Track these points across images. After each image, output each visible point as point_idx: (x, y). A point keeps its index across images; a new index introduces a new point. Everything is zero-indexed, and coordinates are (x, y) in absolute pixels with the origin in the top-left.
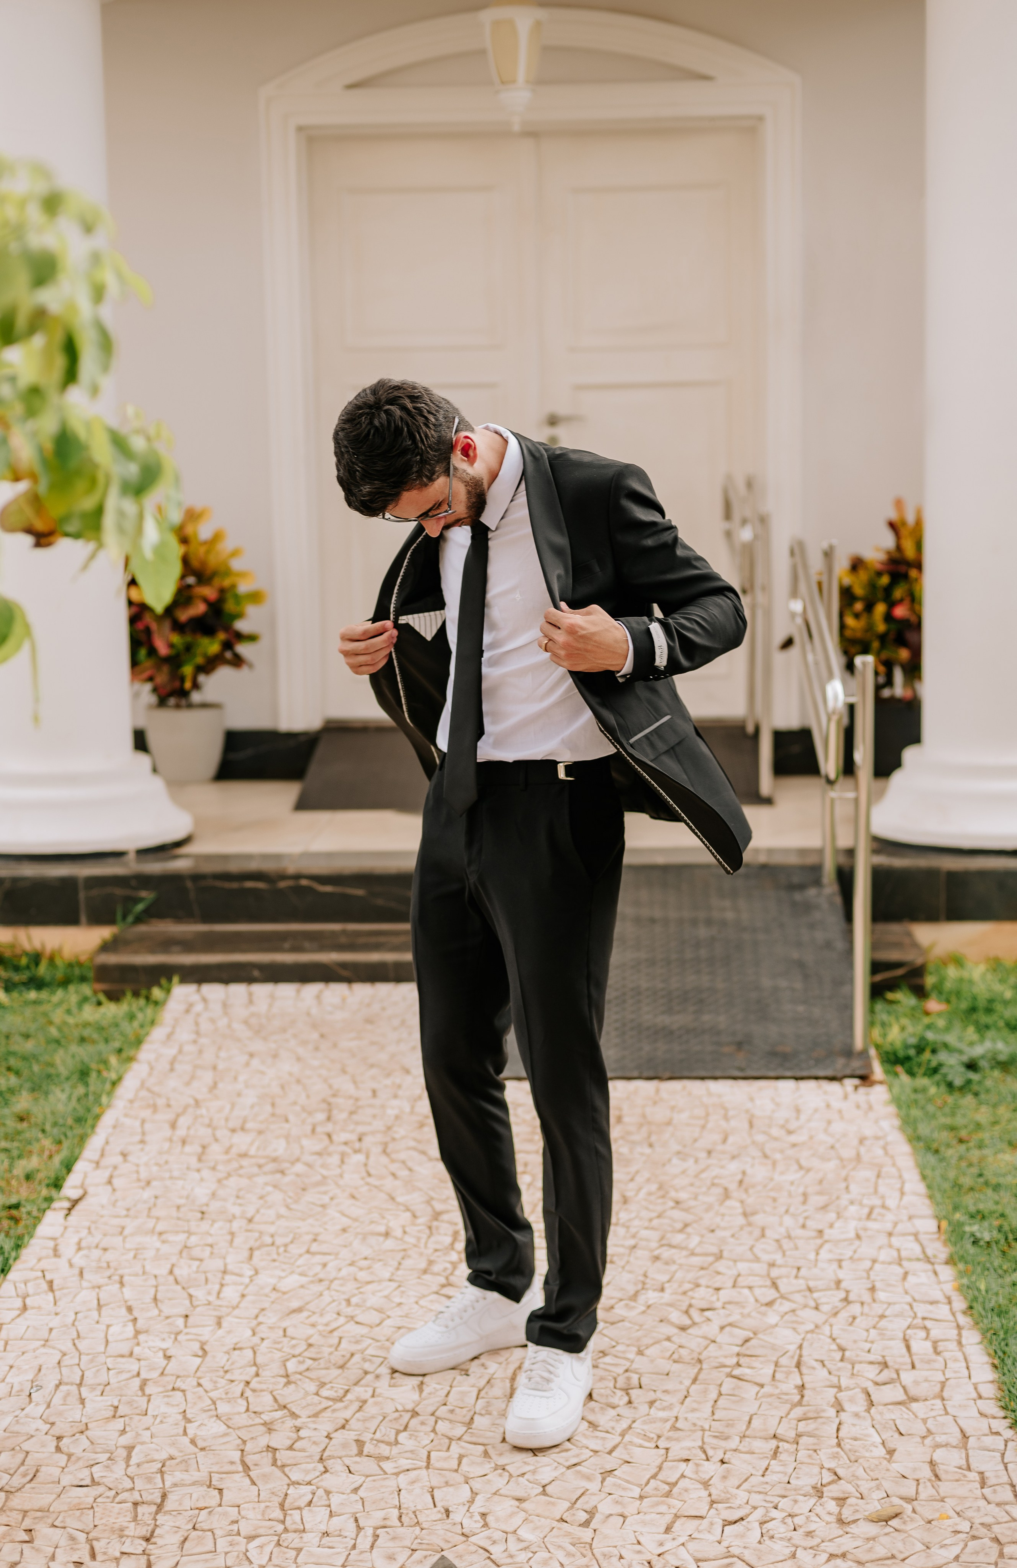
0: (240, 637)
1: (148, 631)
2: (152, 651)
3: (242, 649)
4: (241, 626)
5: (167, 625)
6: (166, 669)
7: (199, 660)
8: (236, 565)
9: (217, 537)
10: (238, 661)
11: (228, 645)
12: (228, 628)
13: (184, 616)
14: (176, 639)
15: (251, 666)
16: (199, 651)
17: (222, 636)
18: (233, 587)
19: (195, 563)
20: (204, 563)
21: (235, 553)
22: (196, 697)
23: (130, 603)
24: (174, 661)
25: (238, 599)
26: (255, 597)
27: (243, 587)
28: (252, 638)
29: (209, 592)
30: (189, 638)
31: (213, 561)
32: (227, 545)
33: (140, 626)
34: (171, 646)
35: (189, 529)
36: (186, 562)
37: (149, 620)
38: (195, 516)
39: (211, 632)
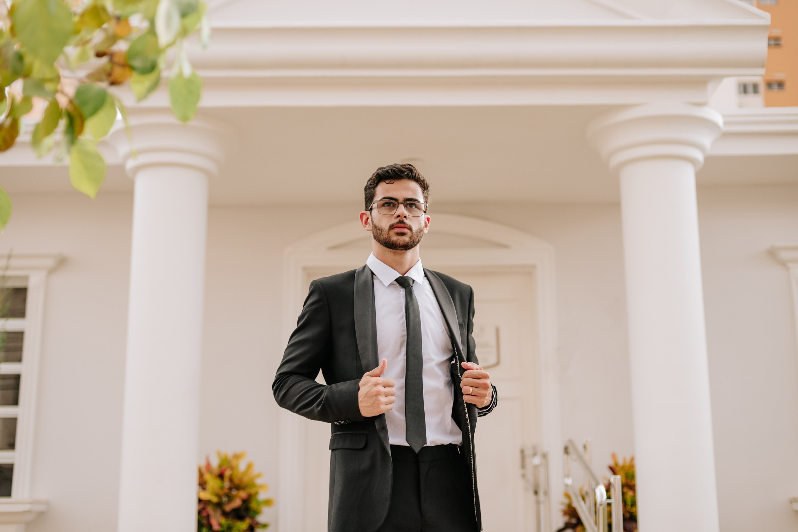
0: (257, 524)
1: (208, 517)
2: (210, 526)
3: (259, 530)
5: (219, 513)
8: (258, 481)
9: (249, 468)
11: (251, 528)
12: (253, 518)
13: (228, 508)
14: (223, 521)
16: (235, 529)
17: (248, 522)
18: (257, 493)
19: (236, 481)
20: (241, 480)
21: (259, 476)
23: (200, 501)
25: (259, 503)
26: (268, 502)
27: (262, 496)
28: (264, 525)
29: (243, 494)
30: (230, 522)
31: (246, 479)
32: (256, 470)
33: (204, 514)
34: (220, 525)
35: (234, 463)
36: (231, 480)
37: (210, 510)
38: (237, 457)
39: (241, 518)
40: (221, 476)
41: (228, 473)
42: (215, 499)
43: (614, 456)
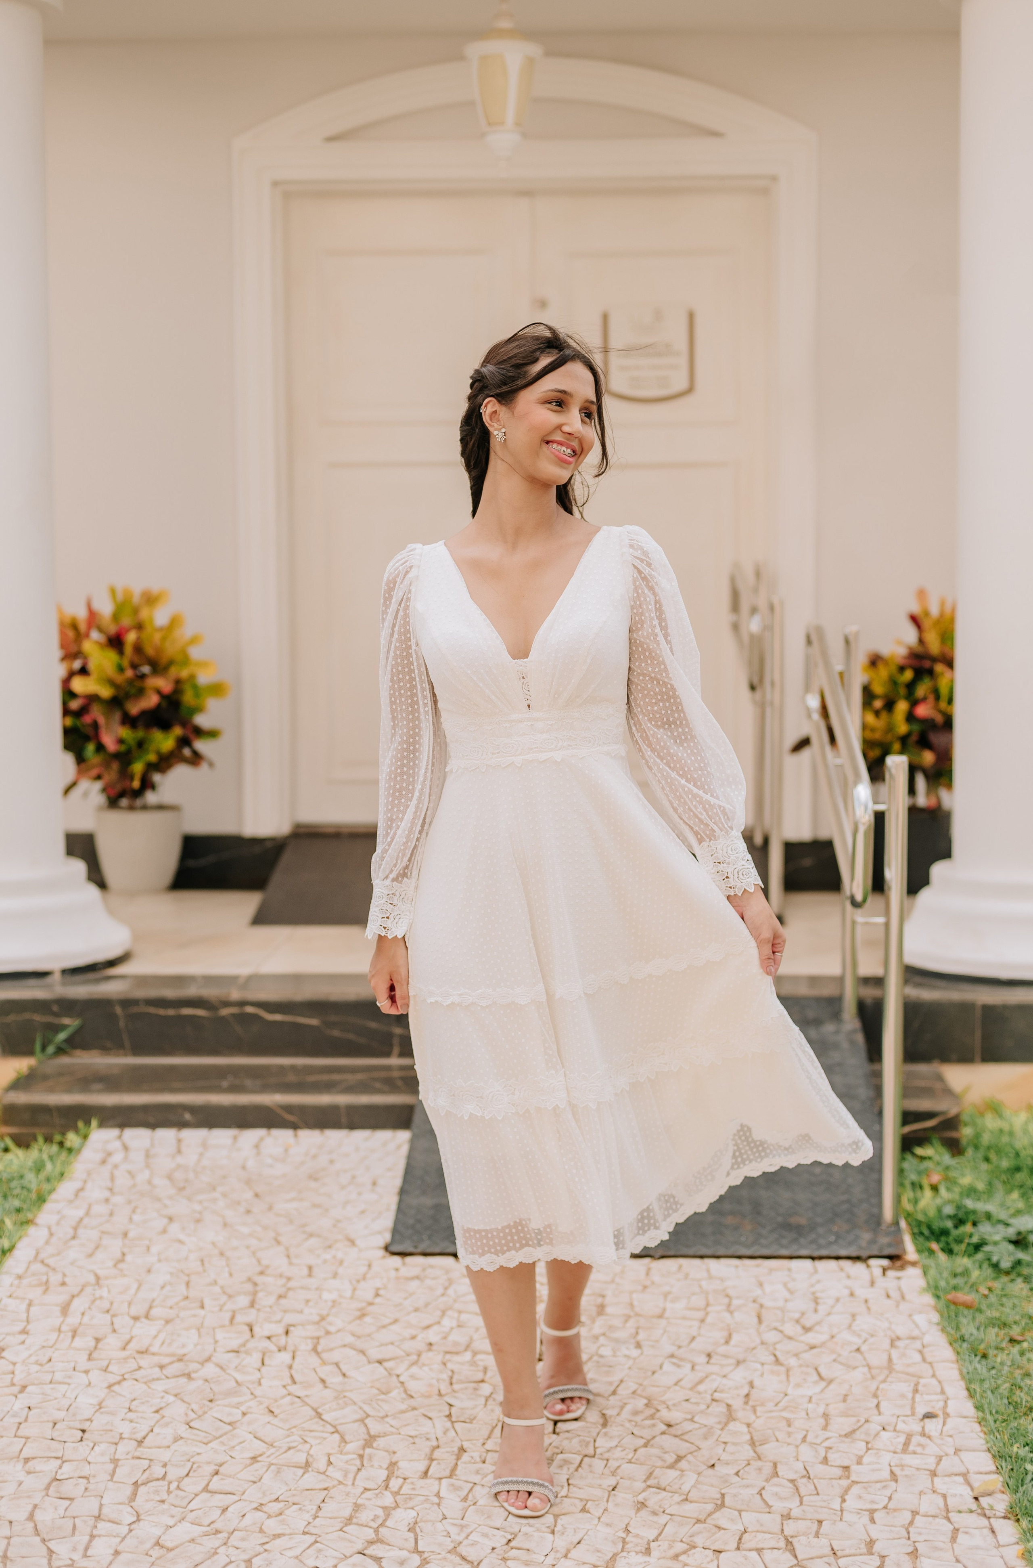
0: (199, 732)
1: (95, 725)
2: (100, 748)
3: (200, 745)
4: (201, 720)
5: (116, 718)
6: (115, 766)
7: (152, 757)
8: (195, 653)
9: (175, 622)
10: (196, 759)
11: (184, 742)
12: (185, 723)
13: (134, 708)
14: (126, 733)
15: (211, 765)
16: (153, 747)
17: (178, 731)
18: (192, 677)
19: (150, 651)
20: (159, 650)
21: (194, 640)
22: (151, 797)
24: (124, 758)
25: (197, 691)
26: (217, 689)
27: (204, 678)
28: (212, 734)
29: (164, 684)
30: (140, 734)
31: (170, 650)
32: (187, 631)
33: (87, 719)
34: (121, 741)
35: (144, 614)
36: (138, 649)
37: (97, 713)
38: (151, 599)
39: (165, 726)
40: (115, 642)
41: (131, 637)
42: (106, 692)
43: (921, 594)
